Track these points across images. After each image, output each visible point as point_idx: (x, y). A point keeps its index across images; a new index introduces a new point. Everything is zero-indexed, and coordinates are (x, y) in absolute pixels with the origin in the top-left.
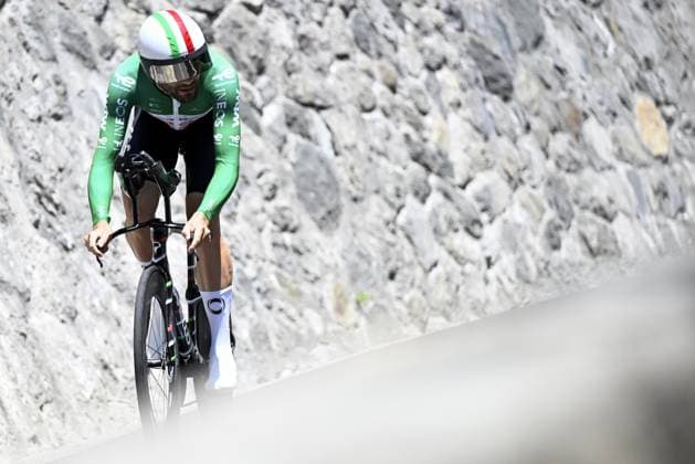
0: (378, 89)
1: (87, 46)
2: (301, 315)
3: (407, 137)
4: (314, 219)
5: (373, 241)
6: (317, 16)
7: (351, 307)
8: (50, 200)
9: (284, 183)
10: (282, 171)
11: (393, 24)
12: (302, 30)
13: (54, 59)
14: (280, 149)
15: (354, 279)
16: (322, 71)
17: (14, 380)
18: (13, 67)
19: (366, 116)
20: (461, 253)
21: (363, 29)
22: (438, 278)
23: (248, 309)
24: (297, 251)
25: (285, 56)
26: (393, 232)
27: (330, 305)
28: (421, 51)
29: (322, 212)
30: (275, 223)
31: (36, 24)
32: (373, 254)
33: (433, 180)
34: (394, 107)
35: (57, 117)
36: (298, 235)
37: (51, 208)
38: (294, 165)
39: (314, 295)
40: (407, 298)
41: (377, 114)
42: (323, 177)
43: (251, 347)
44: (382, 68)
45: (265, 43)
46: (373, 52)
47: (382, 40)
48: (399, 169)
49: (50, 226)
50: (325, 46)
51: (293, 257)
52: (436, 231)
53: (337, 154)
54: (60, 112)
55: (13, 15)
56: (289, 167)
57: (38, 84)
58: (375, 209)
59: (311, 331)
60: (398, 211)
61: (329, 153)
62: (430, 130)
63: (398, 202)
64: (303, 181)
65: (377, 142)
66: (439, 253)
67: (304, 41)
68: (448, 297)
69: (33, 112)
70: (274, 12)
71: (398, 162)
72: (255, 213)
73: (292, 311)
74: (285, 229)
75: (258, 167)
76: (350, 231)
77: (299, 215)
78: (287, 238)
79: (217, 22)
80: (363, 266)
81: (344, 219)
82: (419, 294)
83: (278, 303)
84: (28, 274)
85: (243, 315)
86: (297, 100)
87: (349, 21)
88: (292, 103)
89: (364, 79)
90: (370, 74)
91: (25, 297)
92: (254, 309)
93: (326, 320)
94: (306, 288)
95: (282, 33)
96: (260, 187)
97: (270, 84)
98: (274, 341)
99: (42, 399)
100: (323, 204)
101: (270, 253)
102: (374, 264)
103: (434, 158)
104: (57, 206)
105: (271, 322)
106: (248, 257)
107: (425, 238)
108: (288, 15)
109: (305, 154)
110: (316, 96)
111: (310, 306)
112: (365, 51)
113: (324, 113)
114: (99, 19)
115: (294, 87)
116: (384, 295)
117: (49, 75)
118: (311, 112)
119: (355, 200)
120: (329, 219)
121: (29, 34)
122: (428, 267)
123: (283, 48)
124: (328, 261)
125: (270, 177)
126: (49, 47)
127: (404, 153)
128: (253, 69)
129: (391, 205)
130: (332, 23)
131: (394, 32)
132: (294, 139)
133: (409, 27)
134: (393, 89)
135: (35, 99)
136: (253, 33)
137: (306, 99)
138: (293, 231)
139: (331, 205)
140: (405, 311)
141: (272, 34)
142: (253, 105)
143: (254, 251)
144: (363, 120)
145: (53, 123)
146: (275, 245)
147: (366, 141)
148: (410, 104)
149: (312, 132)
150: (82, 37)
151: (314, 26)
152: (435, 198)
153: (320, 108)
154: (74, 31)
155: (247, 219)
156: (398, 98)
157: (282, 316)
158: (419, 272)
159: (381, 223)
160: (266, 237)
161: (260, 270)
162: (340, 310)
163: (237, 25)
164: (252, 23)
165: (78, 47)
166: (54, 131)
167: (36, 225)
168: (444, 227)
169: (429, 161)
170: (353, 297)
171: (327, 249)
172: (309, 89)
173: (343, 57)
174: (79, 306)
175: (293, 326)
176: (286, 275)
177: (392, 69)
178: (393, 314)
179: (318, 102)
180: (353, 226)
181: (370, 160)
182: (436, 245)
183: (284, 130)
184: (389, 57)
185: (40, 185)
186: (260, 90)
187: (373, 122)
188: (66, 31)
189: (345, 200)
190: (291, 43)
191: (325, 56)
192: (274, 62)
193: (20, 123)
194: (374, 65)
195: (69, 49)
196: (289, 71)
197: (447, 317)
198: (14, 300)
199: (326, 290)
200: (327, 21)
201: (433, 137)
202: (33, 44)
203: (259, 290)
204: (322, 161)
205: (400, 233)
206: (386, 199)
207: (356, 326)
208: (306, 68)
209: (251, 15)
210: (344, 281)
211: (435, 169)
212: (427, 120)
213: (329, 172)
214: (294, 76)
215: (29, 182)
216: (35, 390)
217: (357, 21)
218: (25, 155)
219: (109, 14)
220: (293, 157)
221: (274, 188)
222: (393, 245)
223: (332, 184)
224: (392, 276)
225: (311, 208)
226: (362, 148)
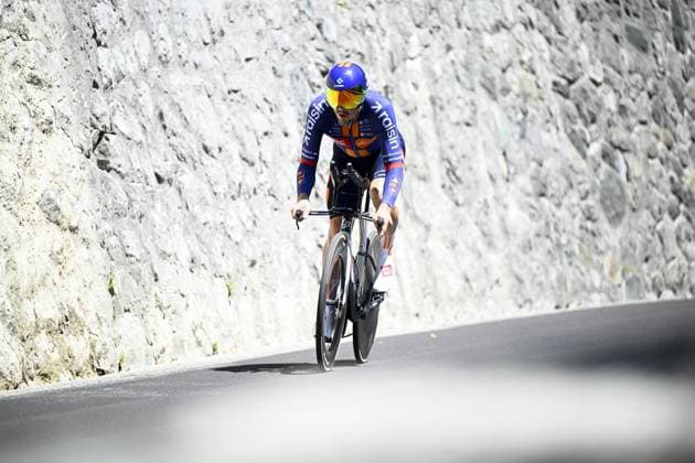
0: (661, 146)
1: (493, 85)
2: (588, 271)
3: (672, 179)
4: (607, 217)
5: (639, 236)
6: (633, 95)
7: (619, 273)
8: (454, 174)
9: (594, 192)
10: (594, 184)
11: (676, 108)
12: (623, 102)
13: (473, 90)
14: (595, 170)
15: (624, 257)
16: (629, 129)
17: (412, 277)
18: (448, 90)
19: (650, 161)
20: (690, 255)
21: (659, 109)
22: (673, 267)
23: (558, 262)
24: (593, 234)
25: (609, 115)
26: (653, 234)
27: (606, 271)
28: (690, 129)
29: (613, 213)
30: (584, 213)
31: (467, 67)
32: (638, 244)
33: (682, 207)
34: (667, 159)
35: (468, 124)
36: (596, 224)
37: (454, 178)
38: (601, 182)
39: (598, 262)
40: (653, 275)
41: (657, 161)
42: (617, 192)
43: (555, 285)
44: (665, 134)
45: (599, 105)
46: (662, 123)
47: (668, 117)
48: (663, 197)
49: (451, 188)
50: (634, 114)
51: (590, 237)
52: (678, 239)
53: (628, 179)
54: (470, 122)
55: (454, 58)
56: (598, 182)
57: (460, 102)
58: (645, 218)
59: (592, 285)
60: (658, 221)
61: (624, 179)
62: (687, 177)
63: (658, 216)
64: (605, 193)
65: (654, 179)
66: (677, 252)
67: (622, 110)
68: (677, 280)
69: (454, 120)
70: (608, 87)
71: (663, 191)
72: (573, 205)
73: (583, 269)
74: (589, 218)
75: (580, 178)
76: (627, 229)
77: (599, 213)
78: (589, 225)
79: (573, 87)
80: (631, 251)
81: (625, 220)
82: (661, 275)
83: (577, 262)
84: (433, 216)
85: (554, 265)
86: (612, 144)
87: (651, 102)
88: (608, 145)
89: (653, 138)
90: (657, 136)
91: (428, 228)
92: (561, 262)
93: (603, 278)
94: (595, 257)
95: (611, 102)
96: (579, 191)
97: (597, 131)
98: (569, 285)
99: (427, 291)
100: (614, 208)
101: (578, 232)
102: (638, 251)
103: (685, 195)
104: (457, 178)
105: (570, 273)
106: (564, 231)
107: (671, 242)
108: (615, 91)
109: (610, 176)
110: (622, 142)
111: (594, 267)
112: (657, 122)
113: (626, 154)
114: (504, 71)
115: (611, 136)
116: (639, 270)
117: (468, 99)
118: (618, 153)
119: (634, 210)
120: (616, 218)
121: (461, 71)
122: (669, 257)
123: (609, 110)
124: (611, 243)
125: (587, 186)
126: (472, 81)
127: (668, 187)
128: (589, 119)
129: (655, 218)
130: (641, 102)
131: (677, 114)
132: (605, 166)
133: (686, 113)
134: (669, 148)
135: (457, 112)
136: (593, 98)
137: (616, 143)
138: (594, 221)
139: (619, 210)
140: (650, 283)
141: (605, 101)
142: (585, 141)
143: (568, 228)
144: (647, 163)
145: (465, 127)
146: (581, 227)
147: (647, 176)
148: (677, 159)
149: (616, 164)
150: (491, 80)
151: (630, 101)
152: (681, 219)
153: (623, 151)
154: (489, 75)
155: (568, 209)
156: (671, 154)
157: (577, 271)
158: (663, 261)
159: (646, 227)
160: (577, 222)
161: (569, 241)
162: (612, 274)
163: (584, 91)
164: (594, 92)
165: (488, 85)
166: (465, 132)
167: (443, 186)
168: (683, 236)
169: (682, 197)
170: (621, 268)
171: (612, 236)
172: (620, 138)
173: (643, 123)
174: (459, 240)
175: (582, 279)
176: (585, 247)
177: (671, 137)
178: (642, 284)
179: (623, 147)
180: (630, 225)
181: (648, 188)
182: (676, 246)
183: (599, 159)
184: (670, 129)
185: (449, 162)
186: (591, 133)
187: (653, 166)
188: (483, 74)
189: (628, 210)
190: (614, 108)
191: (633, 120)
192: (603, 117)
193: (446, 124)
194: (661, 132)
195: (483, 86)
196: (610, 123)
197: (675, 292)
198: (421, 229)
199: (607, 261)
200: (638, 99)
201: (687, 182)
202: (462, 78)
203: (566, 253)
204: (619, 183)
205: (656, 235)
206: (652, 213)
207: (620, 286)
208: (620, 125)
209: (594, 87)
210: (618, 257)
211: (685, 200)
212: (686, 171)
213: (622, 190)
214: (612, 129)
215: (443, 160)
216: (424, 285)
217: (656, 103)
218: (445, 144)
219: (510, 69)
220: (602, 177)
221: (587, 193)
222: (650, 241)
223: (622, 197)
224: (647, 260)
225: (606, 210)
226: (644, 179)
